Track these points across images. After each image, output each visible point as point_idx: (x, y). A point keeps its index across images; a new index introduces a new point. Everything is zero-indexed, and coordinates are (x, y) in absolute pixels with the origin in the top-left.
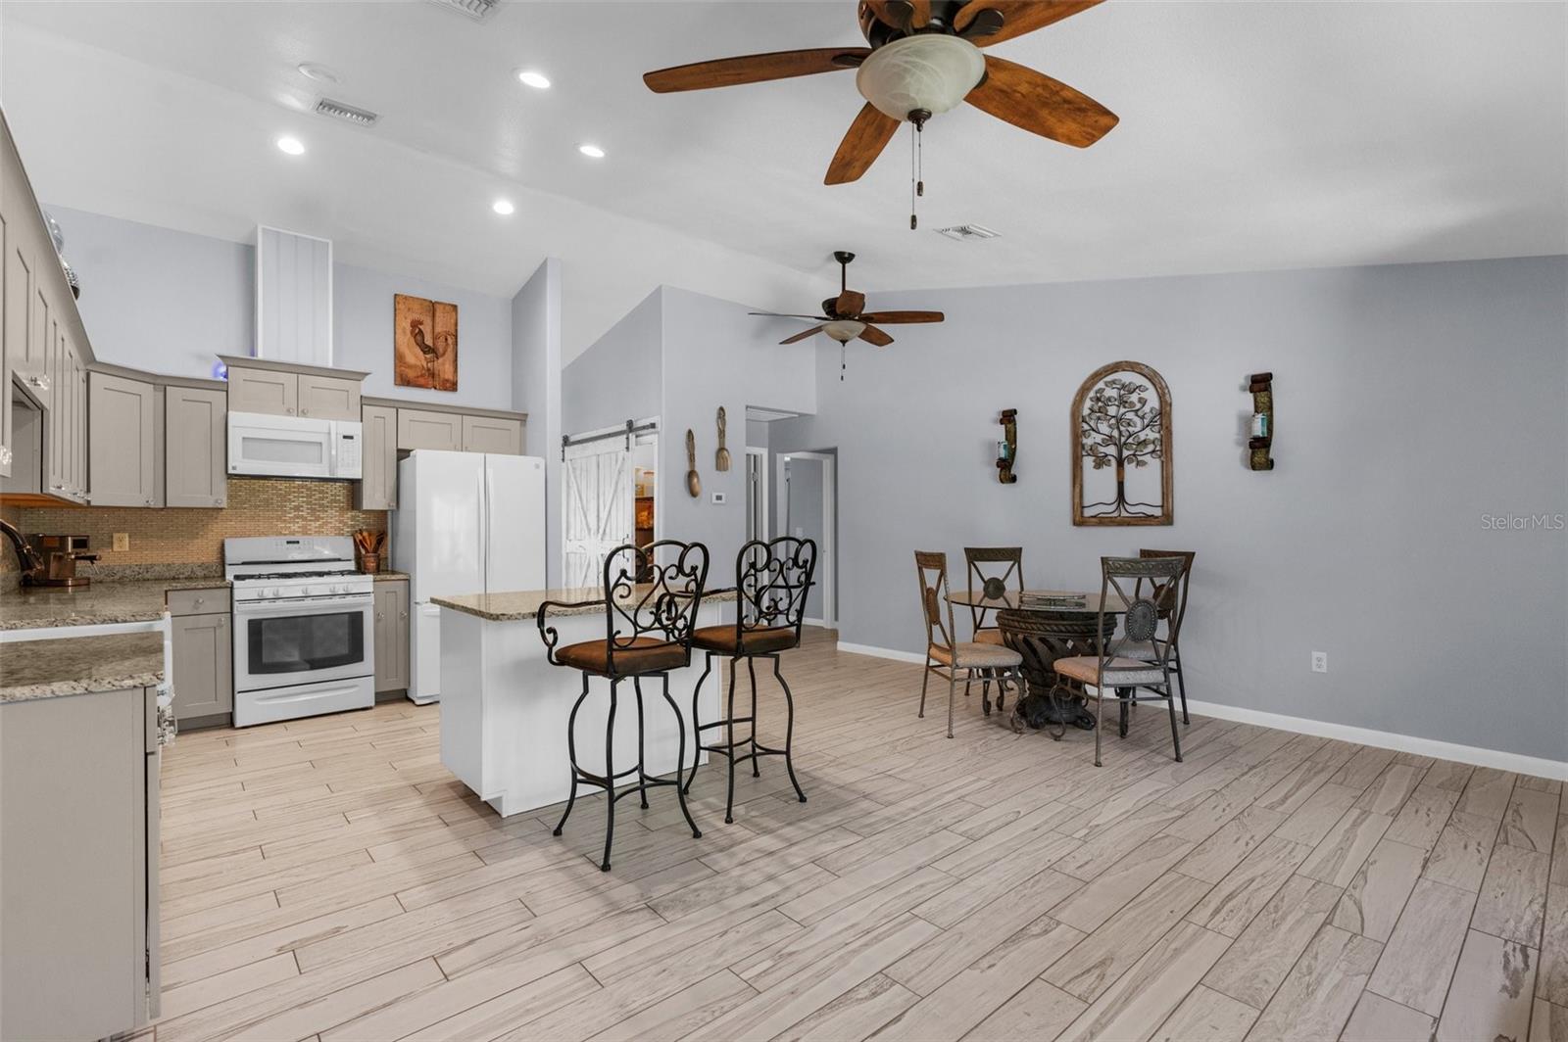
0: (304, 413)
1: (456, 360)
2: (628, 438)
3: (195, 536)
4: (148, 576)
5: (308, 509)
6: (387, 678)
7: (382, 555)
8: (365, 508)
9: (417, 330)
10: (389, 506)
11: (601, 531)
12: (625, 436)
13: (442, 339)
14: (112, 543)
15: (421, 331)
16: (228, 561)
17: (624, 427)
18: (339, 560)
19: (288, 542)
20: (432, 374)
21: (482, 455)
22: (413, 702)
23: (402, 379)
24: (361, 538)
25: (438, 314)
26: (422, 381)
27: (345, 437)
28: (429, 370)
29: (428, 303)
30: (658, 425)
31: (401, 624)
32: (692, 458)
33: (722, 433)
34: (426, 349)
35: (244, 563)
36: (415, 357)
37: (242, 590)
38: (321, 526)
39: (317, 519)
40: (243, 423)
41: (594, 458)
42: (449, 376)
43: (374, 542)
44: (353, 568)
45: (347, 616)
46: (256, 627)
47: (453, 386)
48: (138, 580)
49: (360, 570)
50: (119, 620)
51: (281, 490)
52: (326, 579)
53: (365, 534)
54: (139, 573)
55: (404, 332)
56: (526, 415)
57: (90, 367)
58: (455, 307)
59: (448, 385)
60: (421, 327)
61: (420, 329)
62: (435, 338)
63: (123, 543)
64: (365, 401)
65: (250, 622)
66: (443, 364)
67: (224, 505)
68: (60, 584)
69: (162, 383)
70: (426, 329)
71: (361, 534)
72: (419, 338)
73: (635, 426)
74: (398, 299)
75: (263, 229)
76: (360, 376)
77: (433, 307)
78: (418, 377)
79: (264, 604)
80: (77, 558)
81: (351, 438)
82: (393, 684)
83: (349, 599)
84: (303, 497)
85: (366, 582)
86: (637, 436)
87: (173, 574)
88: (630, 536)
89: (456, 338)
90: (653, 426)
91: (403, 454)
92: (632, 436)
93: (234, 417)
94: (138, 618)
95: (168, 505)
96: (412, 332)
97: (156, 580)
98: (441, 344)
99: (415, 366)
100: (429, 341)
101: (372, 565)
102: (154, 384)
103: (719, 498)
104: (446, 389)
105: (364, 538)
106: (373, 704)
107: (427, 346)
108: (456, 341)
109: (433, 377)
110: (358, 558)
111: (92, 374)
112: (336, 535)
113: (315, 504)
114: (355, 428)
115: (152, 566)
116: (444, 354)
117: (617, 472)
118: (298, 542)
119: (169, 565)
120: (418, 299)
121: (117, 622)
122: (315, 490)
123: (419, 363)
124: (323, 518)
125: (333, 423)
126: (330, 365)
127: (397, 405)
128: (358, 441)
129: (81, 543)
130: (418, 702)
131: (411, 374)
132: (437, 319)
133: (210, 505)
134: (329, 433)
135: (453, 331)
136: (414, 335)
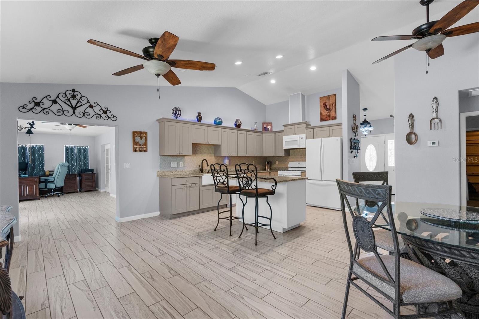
3: (284, 162)
9: (325, 105)
13: (332, 105)
15: (326, 105)
16: (289, 167)
19: (298, 163)
20: (329, 116)
21: (321, 139)
23: (322, 120)
25: (330, 98)
26: (327, 119)
28: (328, 115)
32: (412, 126)
34: (328, 110)
35: (291, 167)
36: (325, 113)
40: (285, 138)
42: (334, 115)
47: (335, 118)
55: (322, 107)
58: (335, 94)
59: (333, 118)
60: (326, 104)
62: (330, 106)
63: (277, 163)
64: (307, 128)
66: (332, 112)
69: (277, 133)
70: (327, 104)
74: (321, 98)
75: (290, 96)
76: (305, 123)
77: (328, 97)
78: (325, 118)
81: (303, 138)
90: (392, 116)
95: (276, 156)
98: (331, 107)
99: (325, 115)
100: (328, 107)
102: (274, 133)
104: (333, 119)
109: (329, 117)
115: (280, 167)
116: (332, 109)
118: (300, 163)
120: (325, 96)
125: (300, 135)
126: (301, 121)
127: (314, 128)
131: (324, 118)
132: (330, 100)
133: (282, 156)
134: (299, 138)
135: (334, 102)
136: (324, 107)
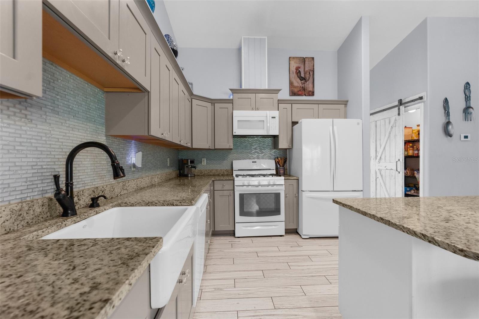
0: (258, 109)
1: (314, 82)
2: (399, 109)
3: (224, 160)
4: (211, 174)
5: (259, 149)
6: (289, 223)
7: (286, 168)
8: (280, 148)
9: (298, 71)
10: (289, 146)
11: (378, 158)
12: (397, 108)
13: (308, 73)
14: (201, 162)
15: (300, 71)
16: (234, 169)
17: (396, 103)
18: (270, 169)
19: (253, 162)
20: (304, 89)
21: (332, 119)
22: (301, 236)
23: (292, 93)
24: (278, 160)
25: (306, 63)
26: (300, 93)
27: (272, 118)
28: (303, 87)
29: (302, 59)
30: (425, 99)
31: (295, 199)
32: (447, 114)
33: (467, 98)
34: (302, 79)
35: (239, 170)
36: (297, 83)
37: (238, 181)
38: (263, 156)
39: (262, 153)
40: (238, 115)
41: (374, 123)
42: (311, 89)
43: (283, 162)
44: (275, 173)
45: (274, 194)
46: (242, 196)
47: (312, 94)
48: (208, 175)
49: (278, 174)
50: (174, 204)
51: (250, 141)
52: (266, 178)
53: (279, 159)
54: (209, 173)
55: (293, 73)
56: (347, 101)
57: (192, 97)
58: (313, 58)
59: (310, 93)
60: (300, 69)
61: (299, 70)
62: (305, 73)
63: (204, 162)
64: (280, 102)
65: (240, 194)
66: (308, 84)
67: (232, 147)
68: (186, 176)
69: (213, 102)
70: (302, 70)
71: (278, 159)
72: (299, 74)
73: (403, 102)
74: (290, 59)
75: (244, 38)
76: (277, 91)
77: (303, 60)
78: (298, 91)
79: (245, 187)
80: (191, 167)
81: (274, 118)
82: (292, 226)
83: (275, 187)
84: (257, 144)
85: (281, 180)
86: (405, 107)
87: (218, 173)
88: (401, 160)
89: (314, 72)
90: (421, 98)
91: (294, 123)
92: (402, 108)
93: (235, 112)
94: (182, 203)
95: (216, 148)
96: (296, 72)
97: (213, 175)
98: (307, 76)
99: (298, 87)
100: (303, 75)
101: (282, 172)
102: (211, 103)
103: (466, 137)
104: (309, 95)
105: (279, 160)
106: (284, 234)
107: (302, 77)
108: (314, 73)
109: (304, 90)
110: (277, 169)
111: (193, 99)
112: (269, 159)
113: (261, 147)
114: (276, 113)
115: (212, 170)
116: (308, 80)
117: (390, 127)
118: (256, 162)
119: (217, 170)
120: (298, 57)
121: (174, 205)
122: (261, 141)
123: (299, 85)
124: (264, 153)
125: (268, 112)
126: (267, 88)
127: (292, 102)
128: (277, 119)
129: (192, 162)
130: (303, 237)
131: (296, 90)
132: (306, 65)
133: (228, 148)
134: (267, 116)
135: (312, 69)
136: (297, 73)
